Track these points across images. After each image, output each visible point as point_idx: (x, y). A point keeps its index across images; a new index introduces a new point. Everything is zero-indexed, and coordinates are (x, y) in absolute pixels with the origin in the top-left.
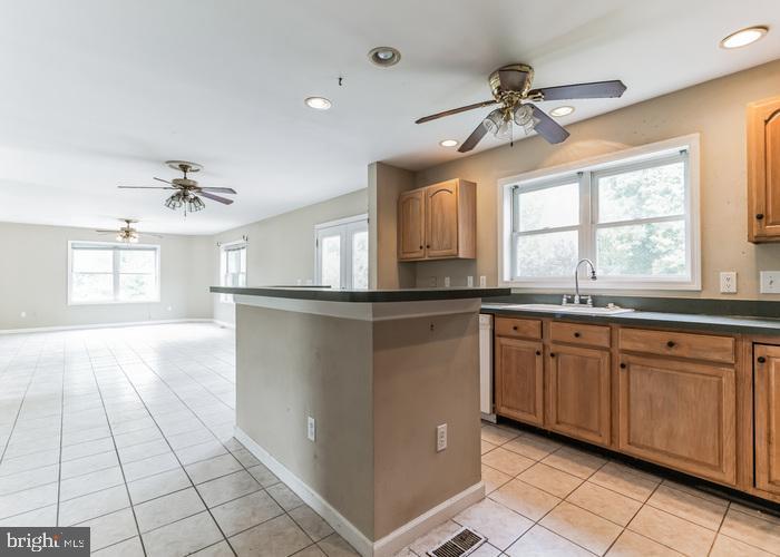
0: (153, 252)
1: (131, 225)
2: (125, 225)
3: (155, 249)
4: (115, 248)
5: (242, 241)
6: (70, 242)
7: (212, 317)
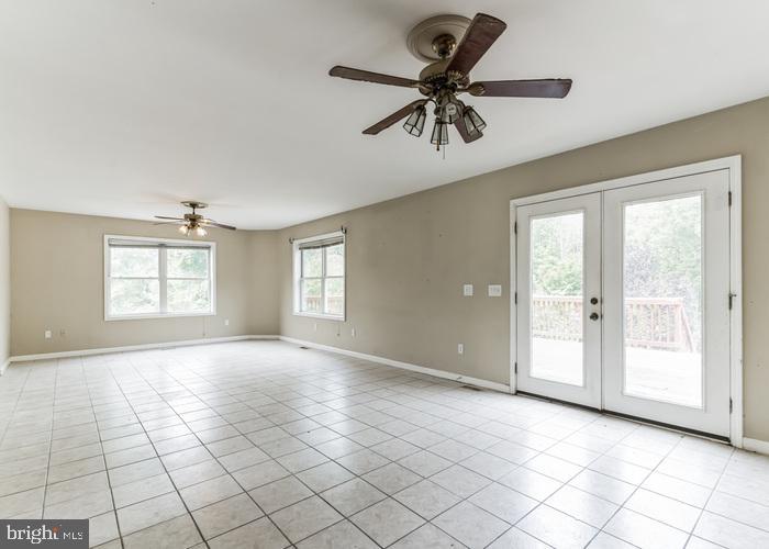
0: (206, 251)
1: (198, 212)
2: (190, 211)
3: (208, 248)
4: (162, 246)
5: (340, 233)
6: (106, 237)
7: (279, 334)
